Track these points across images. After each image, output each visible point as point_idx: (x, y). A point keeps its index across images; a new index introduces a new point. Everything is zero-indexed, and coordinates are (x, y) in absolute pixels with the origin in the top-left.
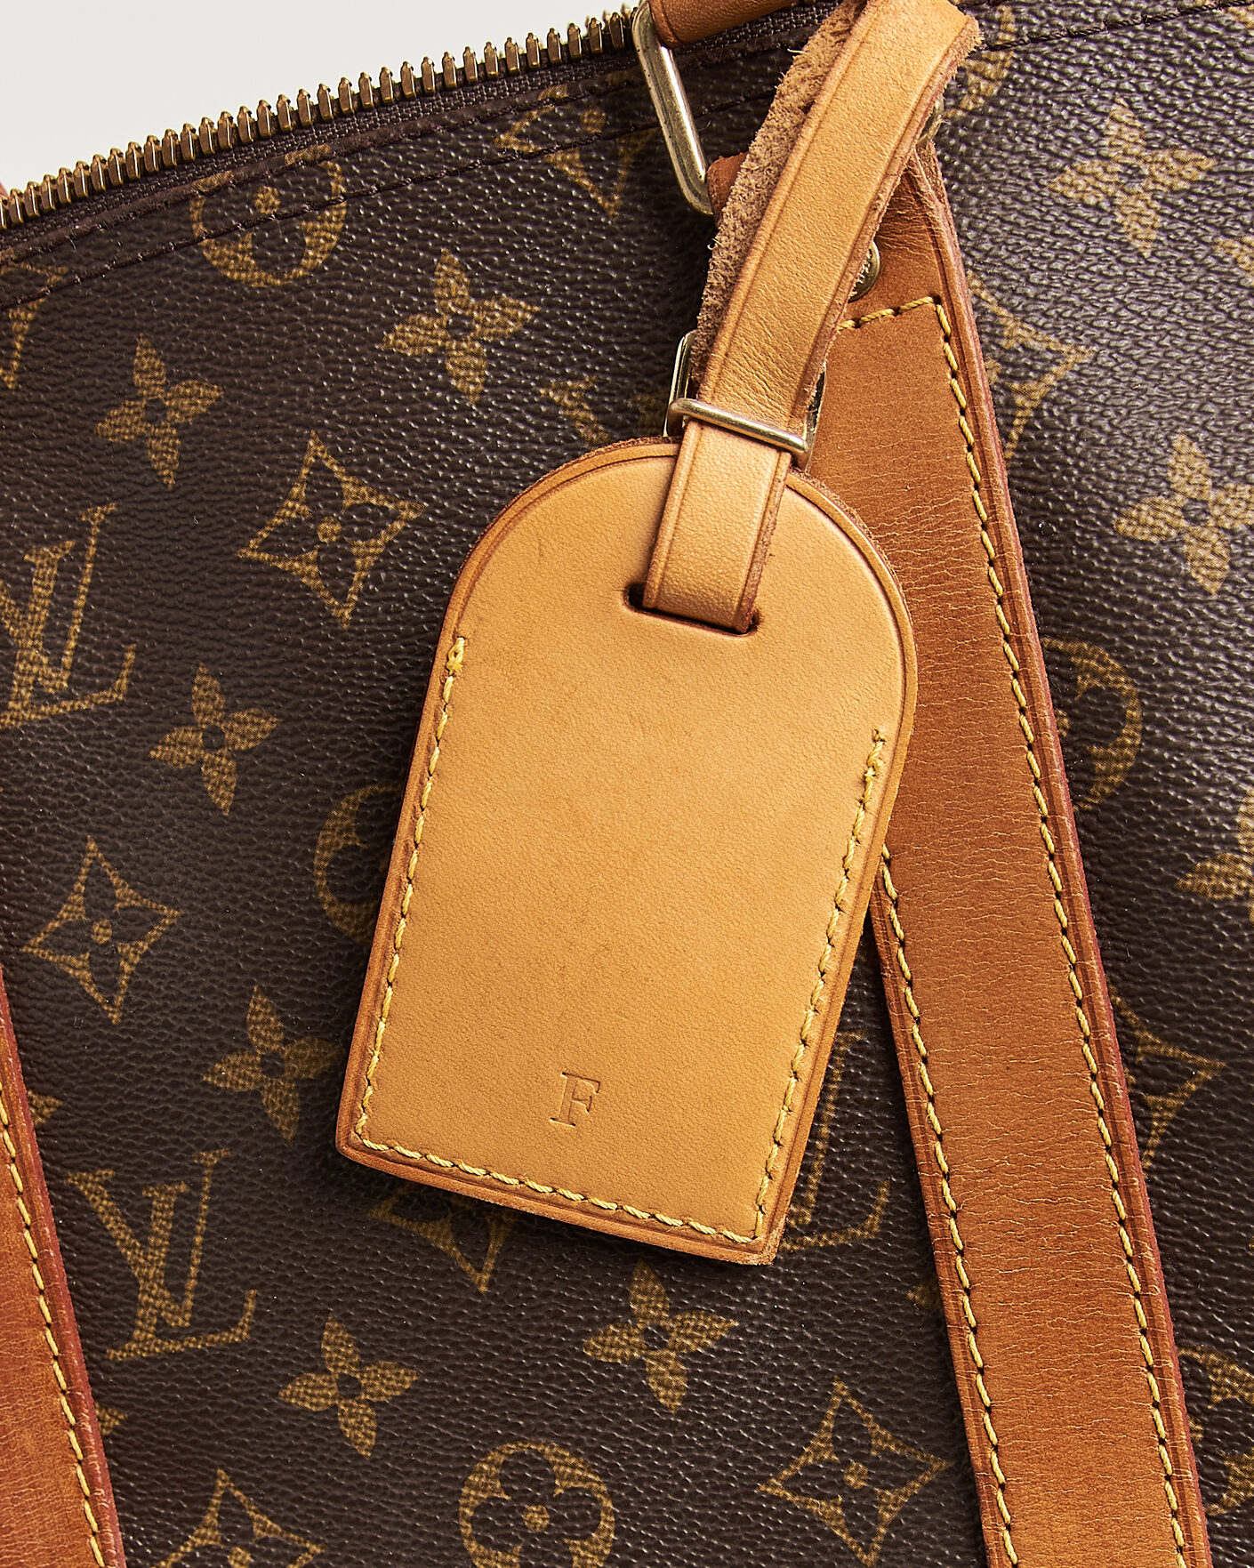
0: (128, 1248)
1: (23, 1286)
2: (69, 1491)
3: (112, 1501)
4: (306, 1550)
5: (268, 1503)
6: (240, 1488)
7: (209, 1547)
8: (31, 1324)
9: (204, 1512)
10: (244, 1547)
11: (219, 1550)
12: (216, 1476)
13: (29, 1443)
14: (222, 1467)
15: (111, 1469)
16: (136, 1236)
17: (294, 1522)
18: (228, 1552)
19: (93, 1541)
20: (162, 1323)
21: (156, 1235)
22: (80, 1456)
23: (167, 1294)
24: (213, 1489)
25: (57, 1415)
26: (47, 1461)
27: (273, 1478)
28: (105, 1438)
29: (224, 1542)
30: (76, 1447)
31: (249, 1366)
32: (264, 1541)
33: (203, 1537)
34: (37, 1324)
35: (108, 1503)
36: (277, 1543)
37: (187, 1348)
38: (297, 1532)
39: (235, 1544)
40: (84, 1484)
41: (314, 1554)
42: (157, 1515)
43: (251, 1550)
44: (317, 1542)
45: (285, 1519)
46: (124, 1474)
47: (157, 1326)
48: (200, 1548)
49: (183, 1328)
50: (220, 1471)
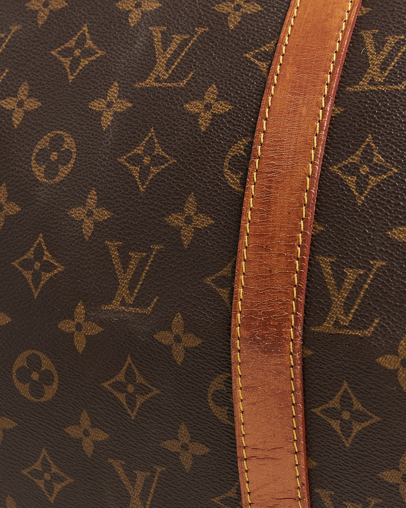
0: (371, 54)
1: (328, 58)
2: (311, 130)
3: (325, 138)
4: (392, 170)
5: (383, 150)
6: (374, 143)
7: (354, 163)
8: (324, 71)
9: (357, 150)
10: (368, 166)
11: (358, 165)
12: (367, 137)
13: (304, 111)
14: (371, 134)
15: (329, 129)
16: (376, 51)
17: (391, 159)
18: (360, 166)
19: (313, 151)
20: (373, 80)
21: (384, 51)
22: (321, 119)
23: (379, 70)
24: (364, 142)
25: (318, 104)
26: (307, 118)
27: (389, 141)
28: (332, 117)
29: (361, 162)
30: (321, 115)
31: (400, 98)
32: (376, 164)
33: (353, 159)
34: (326, 71)
35: (323, 138)
36: (381, 166)
37: (378, 89)
38: (391, 163)
39: (364, 164)
40: (318, 129)
41: (394, 173)
42: (340, 149)
43: (370, 167)
44: (397, 168)
45: (388, 157)
46: (333, 131)
47: (370, 81)
48: (350, 163)
49: (380, 82)
50: (370, 135)
